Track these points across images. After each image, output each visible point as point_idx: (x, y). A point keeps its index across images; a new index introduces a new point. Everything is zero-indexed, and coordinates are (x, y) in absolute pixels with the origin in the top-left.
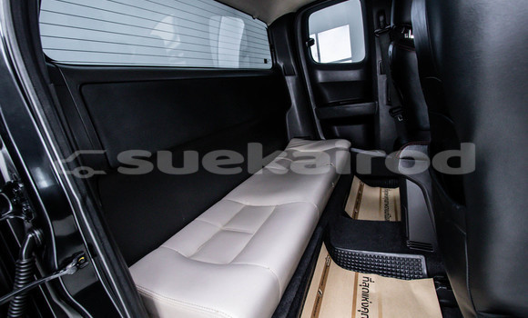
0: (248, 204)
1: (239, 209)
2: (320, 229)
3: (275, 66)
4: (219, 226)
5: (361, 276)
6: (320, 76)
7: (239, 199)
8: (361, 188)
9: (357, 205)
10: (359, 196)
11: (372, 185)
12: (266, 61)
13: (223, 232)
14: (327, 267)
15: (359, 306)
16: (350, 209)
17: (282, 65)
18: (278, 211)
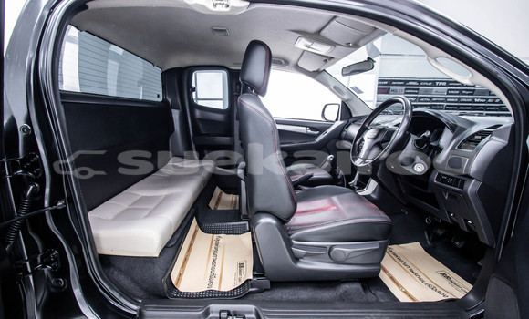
0: (144, 195)
1: (138, 198)
2: (193, 210)
3: (165, 101)
4: (125, 206)
5: (215, 236)
6: (198, 113)
7: (137, 192)
8: (220, 194)
9: (217, 204)
10: (219, 199)
11: (228, 193)
12: (158, 96)
13: (128, 209)
14: (196, 231)
15: (213, 248)
16: (212, 205)
17: (170, 101)
18: (167, 198)
